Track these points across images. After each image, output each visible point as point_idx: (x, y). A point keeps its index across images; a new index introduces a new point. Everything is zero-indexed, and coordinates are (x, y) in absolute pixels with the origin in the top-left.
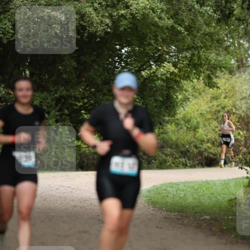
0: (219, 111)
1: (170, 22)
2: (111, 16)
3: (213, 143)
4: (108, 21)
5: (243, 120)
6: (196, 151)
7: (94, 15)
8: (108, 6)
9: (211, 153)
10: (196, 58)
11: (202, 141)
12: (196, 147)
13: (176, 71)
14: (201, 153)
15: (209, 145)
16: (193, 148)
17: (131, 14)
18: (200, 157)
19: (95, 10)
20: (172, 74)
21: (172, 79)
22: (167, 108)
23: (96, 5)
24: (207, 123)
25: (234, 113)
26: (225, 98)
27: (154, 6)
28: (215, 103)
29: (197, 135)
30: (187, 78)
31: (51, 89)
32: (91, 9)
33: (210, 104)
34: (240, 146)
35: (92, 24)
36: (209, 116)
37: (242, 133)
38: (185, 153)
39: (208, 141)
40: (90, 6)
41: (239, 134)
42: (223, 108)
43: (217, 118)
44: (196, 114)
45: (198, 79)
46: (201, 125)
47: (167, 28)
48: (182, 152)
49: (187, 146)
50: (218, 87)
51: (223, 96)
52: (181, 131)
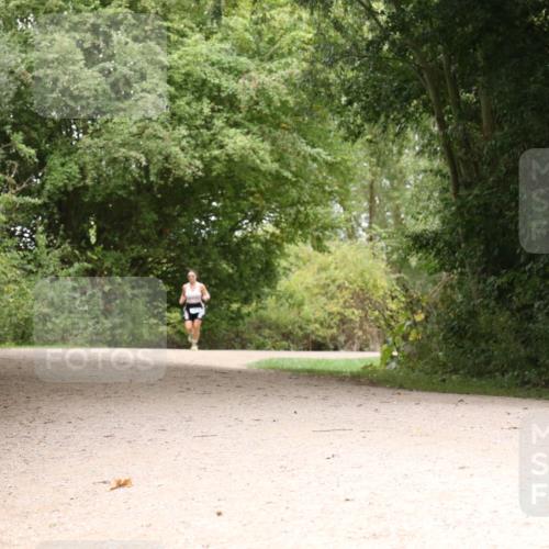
0: (329, 285)
1: (275, 166)
2: (201, 158)
3: (322, 324)
4: (198, 163)
5: (358, 296)
6: (301, 333)
7: (181, 155)
8: (197, 145)
9: (319, 336)
10: (302, 216)
11: (309, 321)
12: (300, 327)
13: (278, 232)
14: (307, 336)
15: (317, 326)
16: (297, 330)
17: (227, 155)
18: (305, 341)
19: (183, 149)
20: (273, 234)
21: (273, 242)
22: (266, 277)
23: (184, 143)
24: (313, 299)
25: (347, 288)
26: (336, 268)
27: (255, 146)
28: (324, 275)
29: (302, 314)
30: (291, 240)
31: (127, 247)
32: (177, 149)
33: (317, 277)
34: (354, 329)
35: (179, 166)
36: (316, 291)
37: (356, 312)
38: (287, 336)
39: (316, 321)
40: (176, 145)
41: (353, 313)
42: (334, 281)
43: (327, 293)
44: (301, 288)
45: (305, 242)
46: (306, 302)
47: (270, 174)
48: (283, 335)
49: (290, 327)
50: (329, 252)
51: (333, 266)
52: (282, 309)
